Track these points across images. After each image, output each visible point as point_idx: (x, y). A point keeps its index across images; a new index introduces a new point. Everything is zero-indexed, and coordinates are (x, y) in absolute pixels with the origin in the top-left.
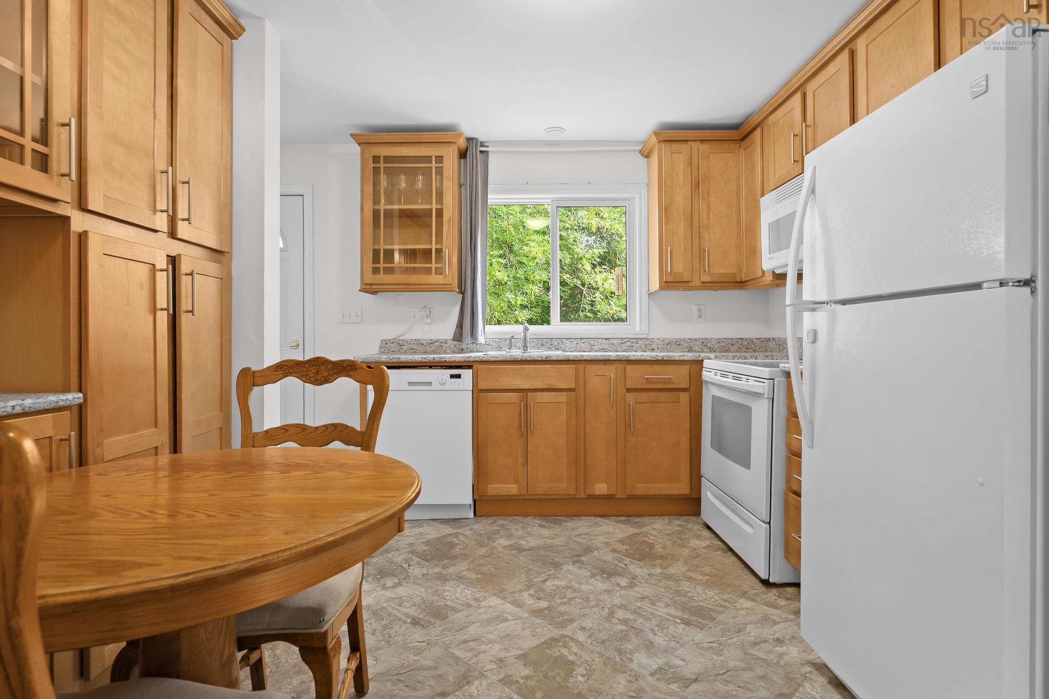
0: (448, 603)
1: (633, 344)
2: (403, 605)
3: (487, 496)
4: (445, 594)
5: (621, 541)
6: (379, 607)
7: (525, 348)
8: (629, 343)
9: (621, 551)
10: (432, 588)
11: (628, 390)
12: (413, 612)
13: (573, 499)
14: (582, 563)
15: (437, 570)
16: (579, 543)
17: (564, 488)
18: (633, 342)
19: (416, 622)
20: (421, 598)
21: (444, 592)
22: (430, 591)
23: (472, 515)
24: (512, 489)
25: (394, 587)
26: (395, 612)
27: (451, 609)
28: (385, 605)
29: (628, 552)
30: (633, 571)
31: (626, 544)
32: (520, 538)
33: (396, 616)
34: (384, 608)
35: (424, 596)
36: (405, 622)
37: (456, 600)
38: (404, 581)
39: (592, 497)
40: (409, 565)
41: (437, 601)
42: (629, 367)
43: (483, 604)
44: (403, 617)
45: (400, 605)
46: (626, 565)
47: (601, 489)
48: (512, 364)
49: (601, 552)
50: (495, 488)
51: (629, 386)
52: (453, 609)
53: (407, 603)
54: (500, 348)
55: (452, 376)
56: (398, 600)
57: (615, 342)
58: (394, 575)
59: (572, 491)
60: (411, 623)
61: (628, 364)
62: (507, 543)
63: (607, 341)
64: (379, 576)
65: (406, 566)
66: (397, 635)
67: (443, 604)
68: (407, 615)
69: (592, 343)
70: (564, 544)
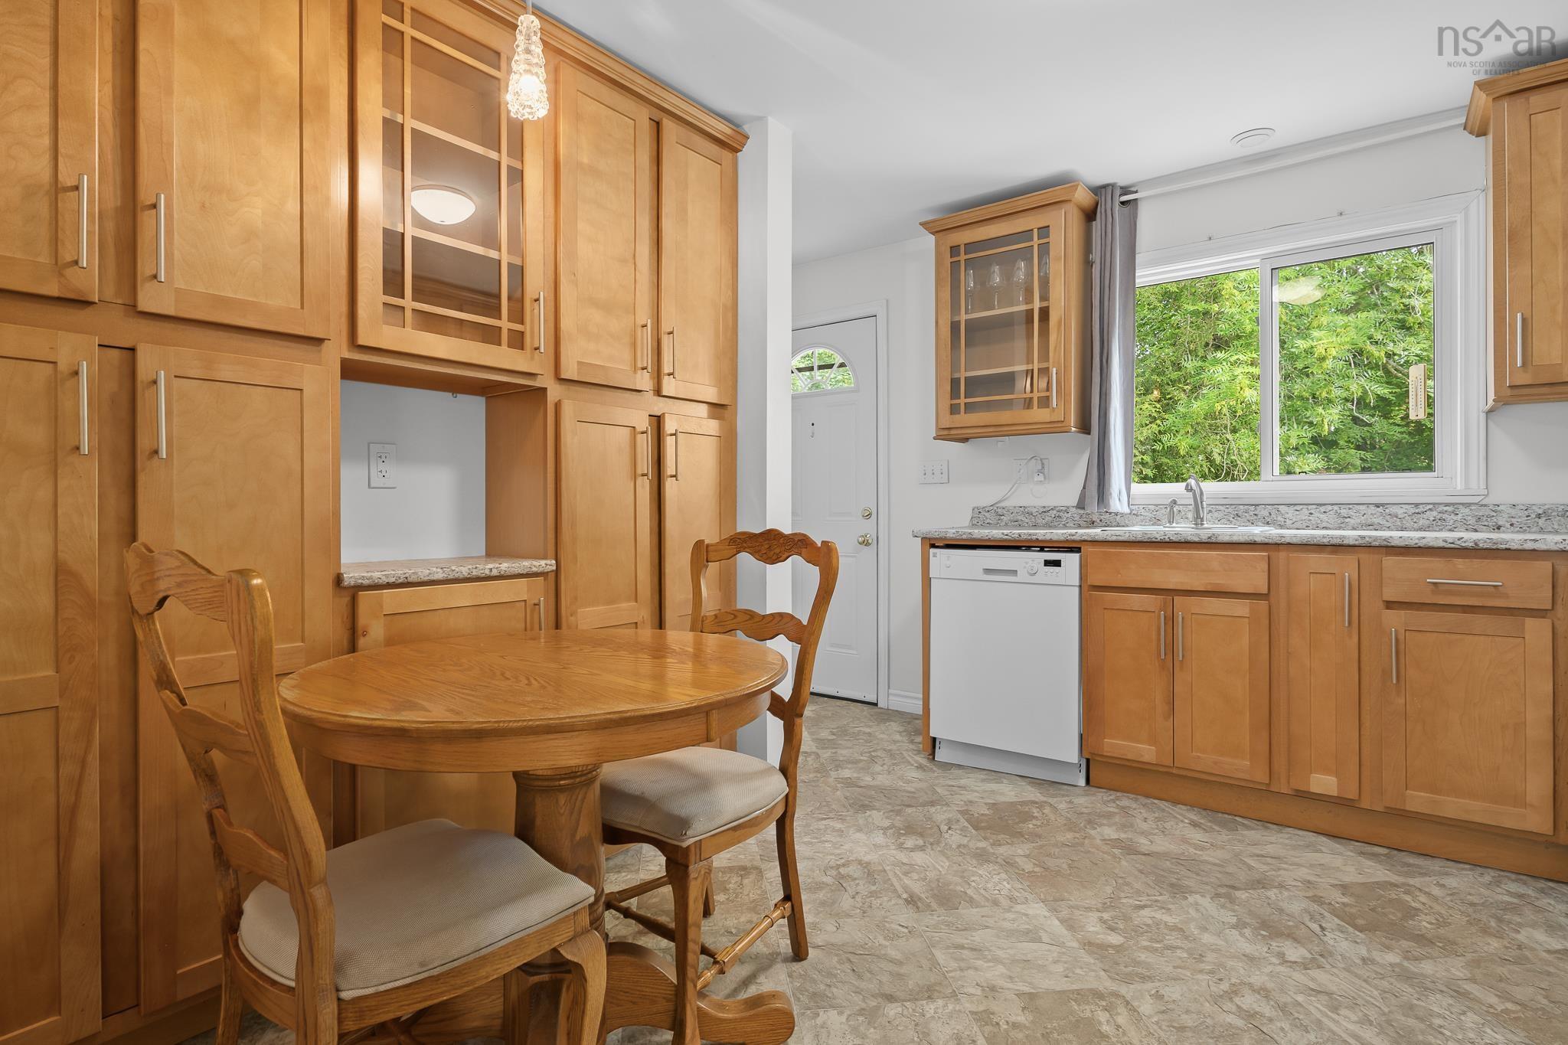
0: (969, 892)
1: (1444, 516)
2: (909, 875)
3: (1102, 756)
4: (973, 878)
5: (1344, 888)
6: (881, 868)
7: (1198, 520)
8: (1435, 513)
9: (1330, 904)
10: (960, 865)
11: (1389, 605)
12: (917, 888)
13: (1265, 792)
14: (1232, 900)
15: (982, 844)
16: (1250, 868)
17: (1242, 766)
18: (1444, 511)
19: (912, 901)
20: (938, 873)
21: (973, 876)
22: (955, 869)
23: (1082, 782)
24: (1147, 752)
25: (912, 850)
26: (895, 881)
27: (968, 899)
28: (887, 868)
29: (1347, 909)
30: (1331, 942)
31: (1352, 895)
32: (1143, 833)
33: (892, 885)
34: (885, 871)
35: (943, 873)
36: (899, 897)
37: (982, 891)
38: (929, 847)
39: (1304, 796)
40: (950, 828)
41: (956, 884)
42: (1389, 561)
43: (1019, 908)
44: (900, 890)
45: (906, 874)
46: (1323, 929)
47: (1324, 783)
48: (1147, 548)
49: (1286, 894)
50: (1115, 745)
51: (1390, 594)
52: (971, 901)
53: (915, 874)
54: (1156, 521)
55: (1048, 563)
56: (908, 867)
57: (1400, 511)
58: (921, 835)
59: (1261, 776)
60: (906, 900)
61: (1387, 554)
62: (1115, 836)
63: (1380, 509)
64: (902, 832)
65: (944, 828)
66: (878, 908)
67: (962, 890)
68: (906, 888)
69: (1344, 512)
70: (1218, 862)
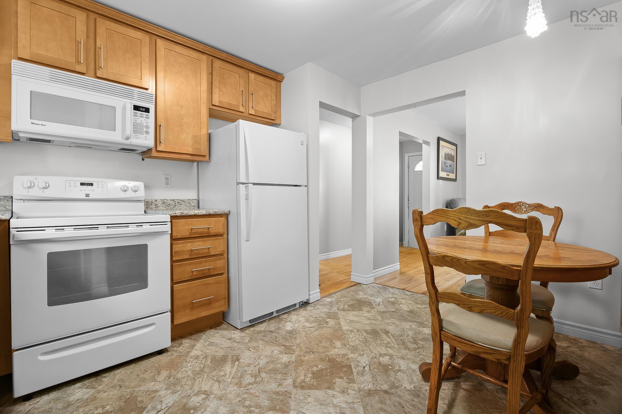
0: (365, 334)
2: (387, 342)
4: (362, 339)
6: (400, 346)
10: (366, 345)
12: (384, 336)
15: (351, 355)
19: (387, 333)
20: (376, 342)
21: (362, 341)
22: (368, 344)
25: (386, 355)
26: (394, 340)
27: (367, 332)
28: (397, 346)
33: (394, 339)
34: (398, 345)
35: (373, 342)
36: (392, 334)
37: (361, 334)
38: (377, 356)
40: (364, 367)
41: (370, 337)
43: (351, 328)
44: (391, 336)
45: (389, 343)
53: (385, 342)
56: (388, 346)
58: (380, 363)
60: (389, 333)
64: (390, 367)
65: (367, 368)
66: (399, 331)
67: (368, 335)
68: (389, 337)
